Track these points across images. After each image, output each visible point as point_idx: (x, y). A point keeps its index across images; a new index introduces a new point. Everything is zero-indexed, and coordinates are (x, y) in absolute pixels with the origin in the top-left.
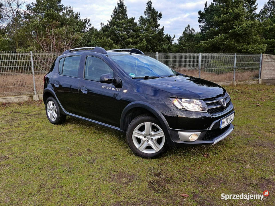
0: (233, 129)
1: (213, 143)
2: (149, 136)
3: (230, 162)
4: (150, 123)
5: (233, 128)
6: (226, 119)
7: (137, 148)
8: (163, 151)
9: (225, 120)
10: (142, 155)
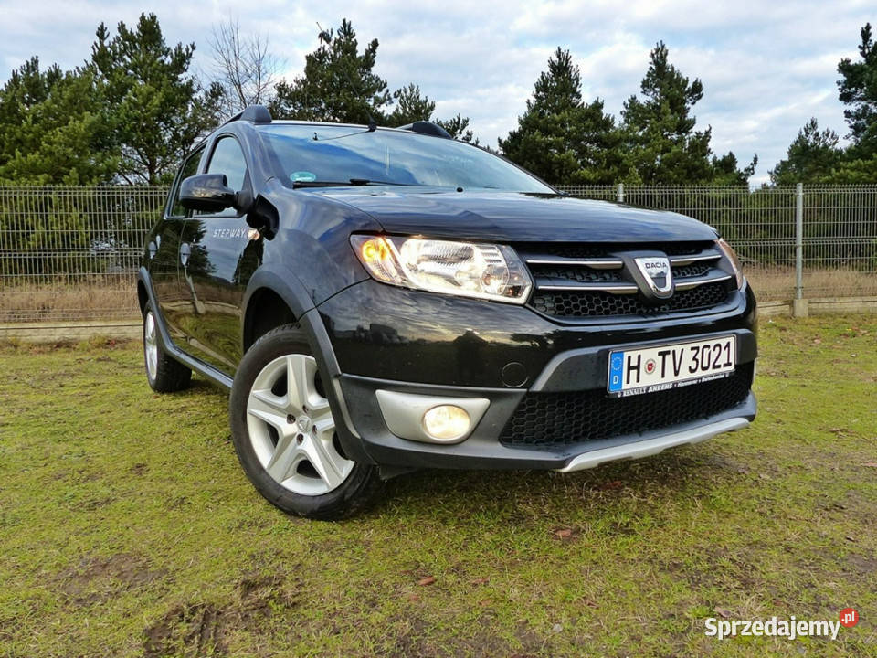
0: (745, 421)
1: (563, 464)
2: (305, 418)
3: (664, 577)
4: (304, 357)
5: (751, 418)
6: (663, 354)
7: (262, 469)
8: (352, 490)
9: (650, 354)
10: (277, 500)
